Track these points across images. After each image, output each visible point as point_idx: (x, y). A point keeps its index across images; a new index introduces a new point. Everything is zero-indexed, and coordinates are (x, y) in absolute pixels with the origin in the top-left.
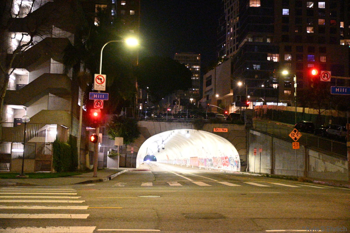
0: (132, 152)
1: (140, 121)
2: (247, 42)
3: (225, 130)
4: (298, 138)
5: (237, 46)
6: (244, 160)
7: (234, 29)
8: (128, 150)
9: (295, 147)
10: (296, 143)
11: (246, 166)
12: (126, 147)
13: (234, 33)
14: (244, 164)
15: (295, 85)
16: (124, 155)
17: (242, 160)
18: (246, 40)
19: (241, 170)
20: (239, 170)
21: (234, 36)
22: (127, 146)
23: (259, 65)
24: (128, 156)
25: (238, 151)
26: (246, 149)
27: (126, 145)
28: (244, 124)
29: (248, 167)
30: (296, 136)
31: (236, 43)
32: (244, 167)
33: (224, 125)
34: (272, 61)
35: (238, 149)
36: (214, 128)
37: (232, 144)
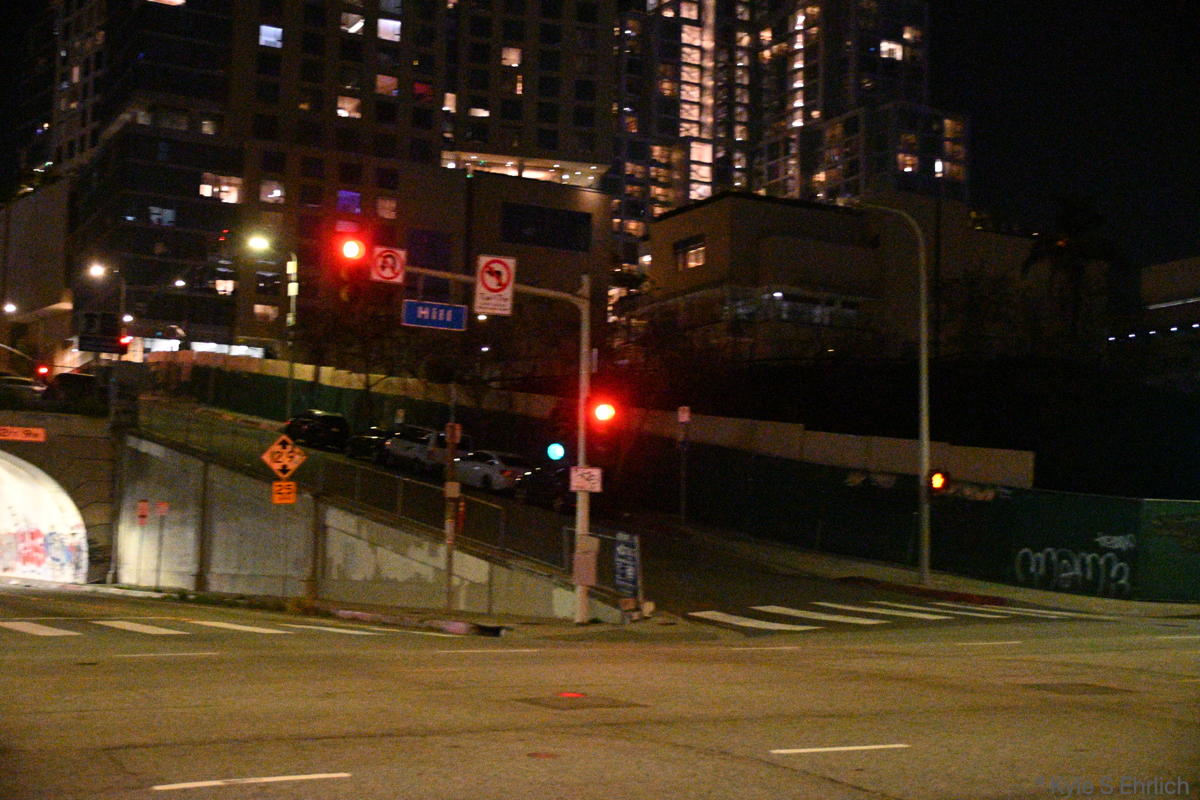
2: (133, 123)
3: (36, 435)
4: (292, 466)
5: (95, 134)
6: (102, 542)
7: (85, 73)
9: (280, 499)
10: (284, 484)
11: (107, 564)
13: (85, 87)
14: (102, 558)
15: (293, 289)
17: (95, 543)
18: (126, 117)
19: (91, 580)
20: (82, 579)
21: (85, 96)
23: (170, 208)
25: (80, 510)
28: (104, 414)
29: (116, 568)
30: (285, 460)
31: (92, 125)
32: (100, 568)
33: (34, 416)
34: (215, 199)
35: (81, 505)
37: (59, 486)
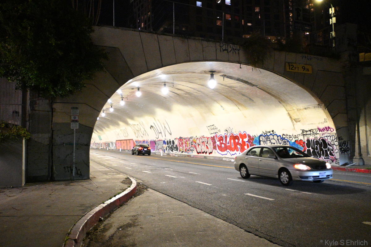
0: (75, 126)
1: (96, 28)
3: (308, 70)
7: (145, 24)
8: (59, 119)
11: (348, 152)
12: (53, 110)
13: (145, 28)
14: (346, 149)
16: (43, 138)
17: (342, 139)
22: (55, 106)
24: (58, 140)
25: (333, 118)
26: (347, 113)
27: (51, 104)
32: (346, 155)
33: (305, 57)
35: (333, 115)
36: (287, 64)
37: (317, 103)
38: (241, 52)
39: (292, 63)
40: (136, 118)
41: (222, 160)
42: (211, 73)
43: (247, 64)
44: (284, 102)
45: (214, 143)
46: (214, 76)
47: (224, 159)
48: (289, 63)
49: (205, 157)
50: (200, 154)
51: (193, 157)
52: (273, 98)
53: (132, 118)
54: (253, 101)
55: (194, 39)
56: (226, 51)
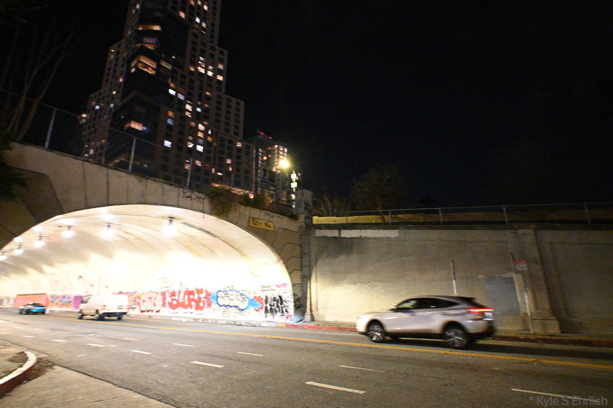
6: (299, 295)
11: (302, 309)
15: (294, 185)
17: (297, 296)
25: (290, 274)
26: (301, 271)
28: (297, 219)
33: (268, 215)
35: (290, 271)
36: (251, 219)
37: (277, 260)
38: (206, 202)
39: (255, 218)
40: (58, 265)
41: (171, 320)
42: (170, 219)
43: (211, 214)
44: (245, 256)
45: (164, 299)
46: (173, 222)
47: (173, 319)
48: (253, 218)
49: (150, 317)
50: (144, 314)
51: (133, 317)
52: (235, 251)
53: (51, 264)
54: (214, 253)
55: (154, 180)
56: (189, 199)
